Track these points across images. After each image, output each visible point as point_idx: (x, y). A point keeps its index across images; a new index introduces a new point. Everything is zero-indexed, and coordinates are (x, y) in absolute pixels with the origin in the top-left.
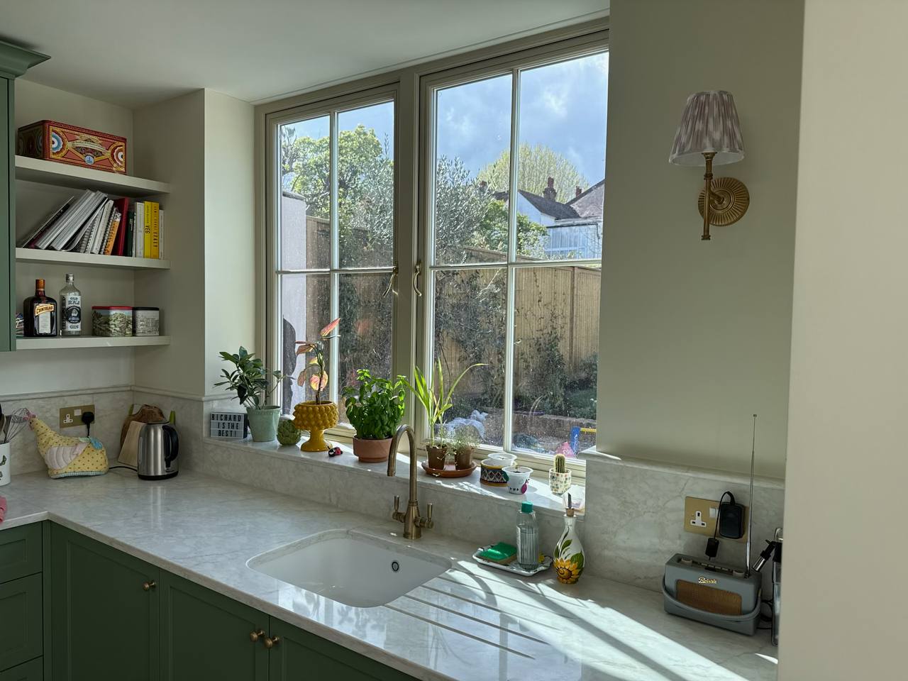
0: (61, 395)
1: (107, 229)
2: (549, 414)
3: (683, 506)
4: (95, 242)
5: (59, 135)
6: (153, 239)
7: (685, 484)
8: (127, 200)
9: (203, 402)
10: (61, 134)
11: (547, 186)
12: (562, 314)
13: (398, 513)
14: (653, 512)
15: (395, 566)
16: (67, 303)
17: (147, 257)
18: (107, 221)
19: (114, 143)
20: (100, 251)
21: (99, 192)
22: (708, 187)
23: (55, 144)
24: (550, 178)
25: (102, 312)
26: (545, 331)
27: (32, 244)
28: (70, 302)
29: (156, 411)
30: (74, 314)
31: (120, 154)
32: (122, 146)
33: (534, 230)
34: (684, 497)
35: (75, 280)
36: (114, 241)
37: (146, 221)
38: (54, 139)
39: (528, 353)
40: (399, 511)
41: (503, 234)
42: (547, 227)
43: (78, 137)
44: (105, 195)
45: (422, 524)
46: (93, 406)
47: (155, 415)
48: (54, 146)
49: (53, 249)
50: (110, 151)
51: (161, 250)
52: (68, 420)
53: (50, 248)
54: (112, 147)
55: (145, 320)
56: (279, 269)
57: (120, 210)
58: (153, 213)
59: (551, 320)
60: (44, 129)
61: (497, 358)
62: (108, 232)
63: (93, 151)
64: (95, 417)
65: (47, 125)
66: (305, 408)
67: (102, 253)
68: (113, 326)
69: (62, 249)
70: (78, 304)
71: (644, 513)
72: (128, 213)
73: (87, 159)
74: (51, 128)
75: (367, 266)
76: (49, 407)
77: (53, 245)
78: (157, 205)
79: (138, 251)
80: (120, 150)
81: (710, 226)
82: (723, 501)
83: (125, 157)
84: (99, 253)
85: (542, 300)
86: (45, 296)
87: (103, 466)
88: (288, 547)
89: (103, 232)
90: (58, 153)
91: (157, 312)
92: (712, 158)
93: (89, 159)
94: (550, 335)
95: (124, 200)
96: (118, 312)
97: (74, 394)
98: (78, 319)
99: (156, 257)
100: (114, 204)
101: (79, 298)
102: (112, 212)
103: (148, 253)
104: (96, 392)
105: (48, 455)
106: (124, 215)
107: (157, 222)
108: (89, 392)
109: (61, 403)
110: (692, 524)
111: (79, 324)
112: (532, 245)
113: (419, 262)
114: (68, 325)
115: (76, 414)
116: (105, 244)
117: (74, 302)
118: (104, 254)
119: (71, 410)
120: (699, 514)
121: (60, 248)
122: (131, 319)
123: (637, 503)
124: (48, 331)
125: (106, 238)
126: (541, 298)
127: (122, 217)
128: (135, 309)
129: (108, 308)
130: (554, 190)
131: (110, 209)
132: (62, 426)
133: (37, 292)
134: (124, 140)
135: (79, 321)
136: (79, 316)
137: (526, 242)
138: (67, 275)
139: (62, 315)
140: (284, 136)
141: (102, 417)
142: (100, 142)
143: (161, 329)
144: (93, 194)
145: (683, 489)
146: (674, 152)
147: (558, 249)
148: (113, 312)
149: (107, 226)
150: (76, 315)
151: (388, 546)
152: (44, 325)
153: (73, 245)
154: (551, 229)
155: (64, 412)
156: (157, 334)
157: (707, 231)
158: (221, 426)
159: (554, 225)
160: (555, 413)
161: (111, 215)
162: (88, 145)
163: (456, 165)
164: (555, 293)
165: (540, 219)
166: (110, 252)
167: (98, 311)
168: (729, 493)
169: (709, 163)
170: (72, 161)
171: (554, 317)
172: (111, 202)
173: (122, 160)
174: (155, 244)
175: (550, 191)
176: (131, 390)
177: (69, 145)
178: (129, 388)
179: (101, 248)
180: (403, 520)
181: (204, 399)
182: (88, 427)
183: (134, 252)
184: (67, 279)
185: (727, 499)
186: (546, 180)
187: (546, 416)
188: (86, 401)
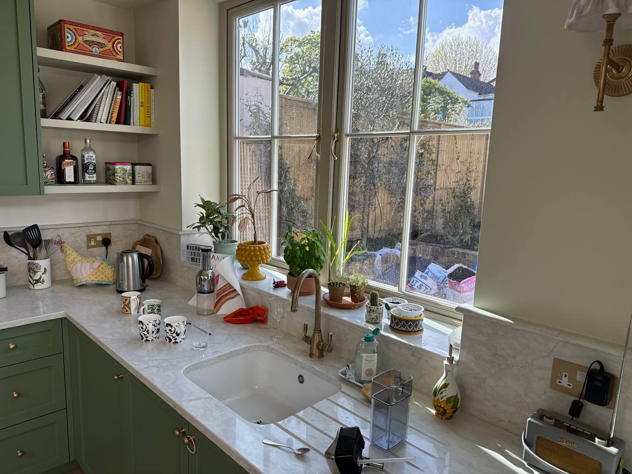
0: (87, 225)
1: (111, 104)
2: (457, 247)
3: (550, 365)
4: (103, 114)
5: (72, 31)
6: (146, 110)
7: (555, 346)
8: (126, 81)
9: (180, 235)
10: (74, 30)
11: (473, 69)
12: (476, 169)
13: (307, 337)
14: (521, 367)
15: (301, 379)
16: (85, 159)
17: (142, 125)
18: (111, 98)
19: (114, 37)
20: (107, 121)
21: (104, 76)
22: (607, 54)
23: (69, 38)
24: (476, 63)
25: (111, 167)
26: (461, 183)
27: (56, 116)
28: (87, 159)
29: (153, 239)
30: (91, 168)
31: (119, 45)
32: (120, 39)
33: (460, 103)
34: (552, 358)
35: (91, 142)
36: (117, 112)
37: (141, 98)
38: (68, 34)
39: (445, 199)
40: (307, 335)
41: (436, 106)
42: (472, 101)
43: (86, 33)
44: (108, 78)
45: (323, 349)
46: (110, 234)
47: (153, 242)
48: (69, 40)
49: (71, 119)
50: (111, 43)
51: (153, 120)
52: (93, 243)
53: (69, 119)
54: (113, 40)
55: (141, 173)
56: (237, 136)
57: (121, 89)
58: (146, 92)
59: (466, 174)
60: (61, 26)
61: (420, 203)
62: (112, 107)
63: (97, 44)
64: (112, 241)
65: (62, 23)
66: (244, 247)
67: (108, 122)
68: (118, 177)
69: (78, 119)
70: (93, 160)
71: (513, 366)
72: (127, 92)
73: (94, 50)
74: (66, 25)
75: (298, 134)
76: (79, 234)
77: (71, 116)
78: (149, 85)
79: (135, 121)
80: (119, 43)
81: (605, 96)
82: (592, 368)
83: (123, 47)
84: (106, 123)
85: (460, 158)
86: (69, 154)
87: (112, 279)
88: (219, 357)
89: (109, 107)
90: (72, 45)
91: (150, 167)
92: (614, 21)
93: (95, 50)
94: (465, 186)
95: (124, 82)
96: (121, 166)
97: (97, 225)
98: (94, 171)
99: (149, 126)
100: (116, 86)
101: (94, 156)
102: (115, 91)
103: (142, 122)
104: (111, 224)
105: (74, 269)
106: (124, 93)
107: (149, 99)
108: (106, 223)
109: (87, 231)
110: (558, 383)
111: (95, 175)
112: (458, 114)
113: (337, 131)
114: (87, 175)
115: (98, 239)
116: (110, 115)
117: (91, 159)
118: (110, 123)
119: (95, 236)
120: (566, 376)
121: (76, 119)
122: (131, 172)
123: (507, 356)
124: (72, 180)
125: (111, 111)
126: (459, 156)
127: (122, 95)
128: (133, 165)
129: (114, 164)
130: (479, 72)
131: (114, 89)
132: (89, 247)
133: (64, 151)
134: (122, 34)
135: (95, 173)
136: (95, 169)
137: (453, 112)
138: (85, 139)
139: (82, 169)
140: (241, 27)
141: (116, 241)
142: (103, 36)
143: (153, 179)
144: (99, 77)
145: (552, 351)
146: (571, 16)
147: (479, 118)
148: (117, 167)
149: (112, 102)
150: (92, 168)
151: (296, 363)
152: (69, 176)
153: (86, 117)
154: (475, 102)
155: (90, 237)
156: (151, 183)
157: (601, 101)
158: (193, 254)
159: (477, 99)
160: (462, 247)
161: (114, 93)
162: (95, 39)
163: (392, 50)
164: (471, 153)
165: (467, 94)
166: (115, 122)
167: (108, 166)
168: (599, 362)
169: (610, 28)
170: (83, 51)
171: (469, 171)
172: (114, 84)
173: (120, 50)
174: (148, 116)
175: (476, 72)
176: (136, 223)
177: (80, 39)
178: (135, 222)
179: (107, 119)
180: (309, 343)
181: (180, 233)
182: (107, 249)
183: (132, 121)
184: (86, 142)
185: (596, 366)
186: (473, 63)
187: (455, 249)
188: (105, 230)
